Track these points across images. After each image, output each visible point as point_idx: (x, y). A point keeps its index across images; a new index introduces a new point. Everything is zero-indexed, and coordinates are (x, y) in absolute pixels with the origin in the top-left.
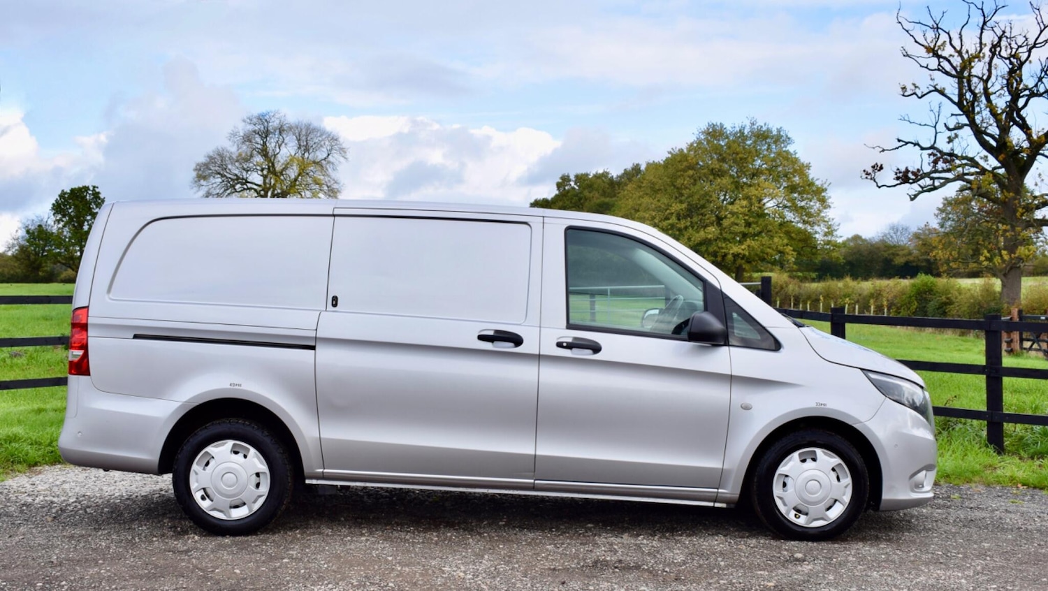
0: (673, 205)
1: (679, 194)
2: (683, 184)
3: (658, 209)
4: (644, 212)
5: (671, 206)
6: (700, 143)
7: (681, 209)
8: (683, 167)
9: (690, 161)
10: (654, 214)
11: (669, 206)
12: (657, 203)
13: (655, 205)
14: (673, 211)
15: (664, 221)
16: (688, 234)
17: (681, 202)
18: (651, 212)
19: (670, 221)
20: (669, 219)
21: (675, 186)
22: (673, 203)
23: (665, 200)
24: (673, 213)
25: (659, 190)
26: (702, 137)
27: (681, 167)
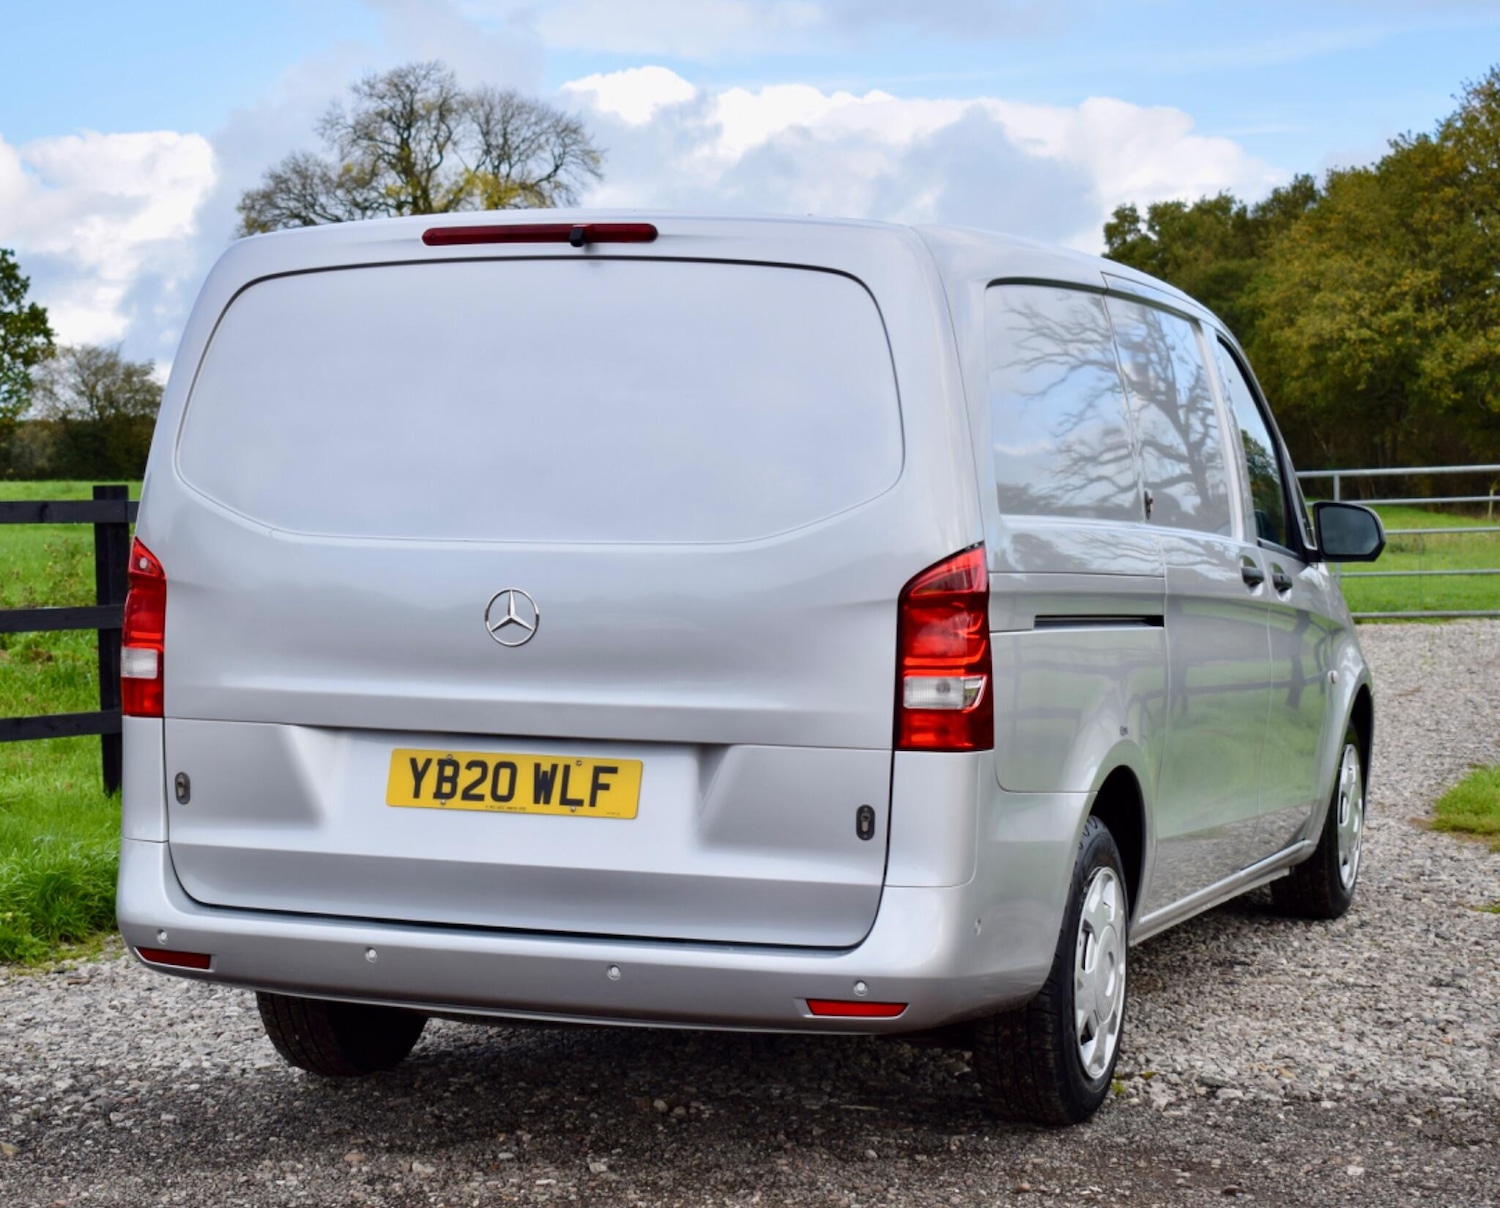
0: (1407, 273)
1: (1419, 249)
2: (1428, 221)
3: (1368, 284)
4: (1334, 291)
5: (1400, 276)
6: (1470, 119)
7: (1428, 284)
8: (1428, 179)
9: (1447, 164)
10: (1358, 295)
11: (1395, 276)
12: (1364, 268)
13: (1361, 273)
14: (1405, 288)
15: (1384, 313)
16: (1445, 345)
17: (1426, 266)
18: (1351, 292)
19: (1400, 314)
20: (1394, 308)
21: (1408, 227)
22: (1406, 268)
23: (1385, 262)
24: (1405, 294)
25: (1370, 237)
26: (1476, 103)
27: (1422, 180)
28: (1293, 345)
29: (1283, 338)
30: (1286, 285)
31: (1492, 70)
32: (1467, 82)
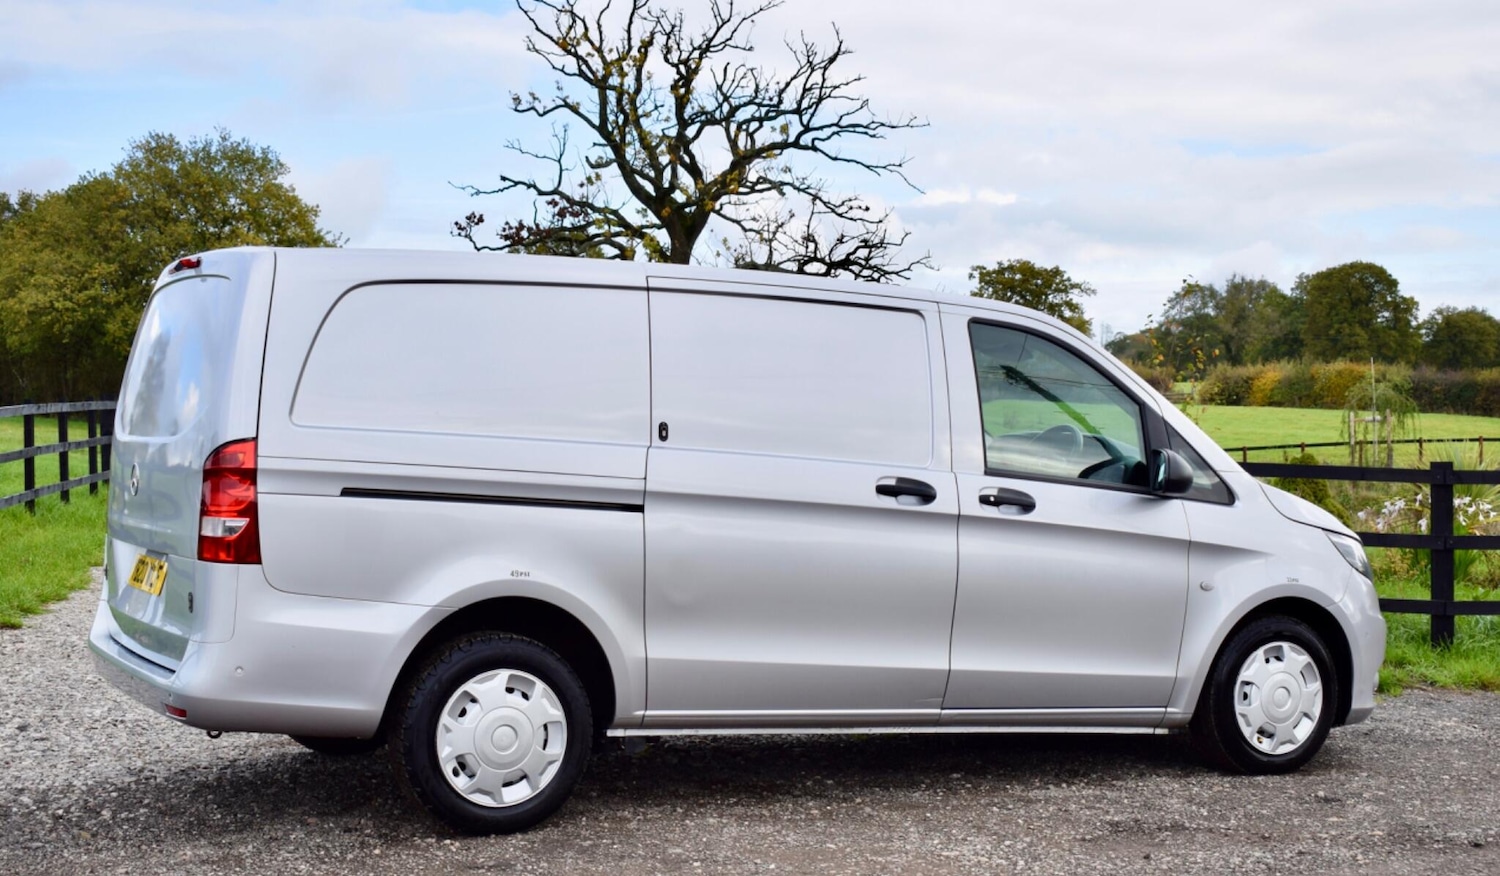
0: (96, 265)
1: (103, 247)
2: (109, 231)
3: (68, 271)
4: (44, 275)
5: (90, 267)
6: (134, 164)
7: (110, 273)
8: (109, 203)
9: (122, 194)
10: (62, 279)
11: (88, 267)
12: (65, 261)
13: (64, 264)
14: (95, 275)
15: (80, 291)
16: (123, 314)
17: (108, 261)
18: (57, 276)
19: (92, 292)
20: (86, 288)
21: (95, 233)
22: (95, 261)
23: (80, 256)
24: (94, 279)
25: (67, 240)
26: (140, 155)
27: (105, 203)
28: (15, 310)
29: (8, 306)
30: (9, 269)
31: (150, 133)
32: (132, 140)
